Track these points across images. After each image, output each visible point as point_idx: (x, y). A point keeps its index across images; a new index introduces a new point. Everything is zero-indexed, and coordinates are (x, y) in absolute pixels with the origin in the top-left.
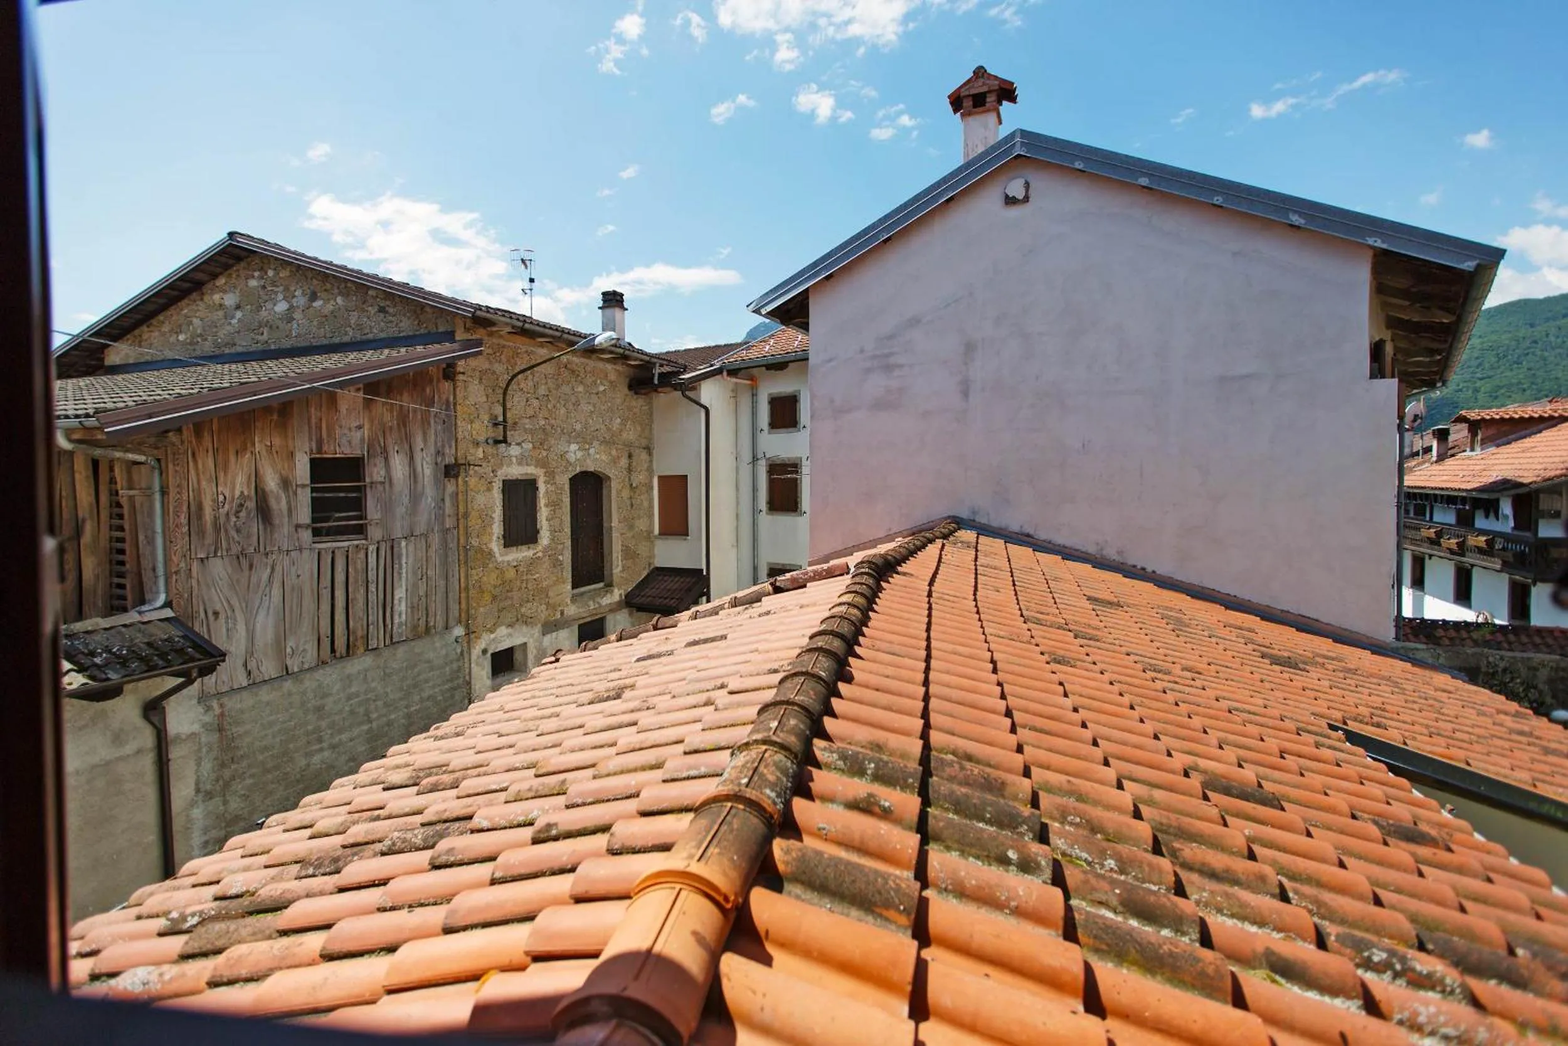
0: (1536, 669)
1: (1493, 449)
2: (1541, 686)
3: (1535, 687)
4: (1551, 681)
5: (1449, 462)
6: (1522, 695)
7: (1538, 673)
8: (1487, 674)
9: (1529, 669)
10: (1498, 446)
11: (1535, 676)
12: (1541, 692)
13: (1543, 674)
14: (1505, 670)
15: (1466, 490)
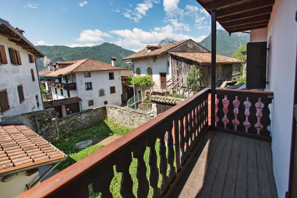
0: (48, 112)
1: (62, 69)
2: (50, 115)
3: (48, 115)
4: (52, 113)
5: (56, 71)
6: (46, 118)
7: (49, 113)
8: (37, 116)
9: (47, 112)
10: (63, 68)
11: (48, 113)
12: (50, 116)
13: (50, 112)
14: (41, 114)
15: (56, 76)
